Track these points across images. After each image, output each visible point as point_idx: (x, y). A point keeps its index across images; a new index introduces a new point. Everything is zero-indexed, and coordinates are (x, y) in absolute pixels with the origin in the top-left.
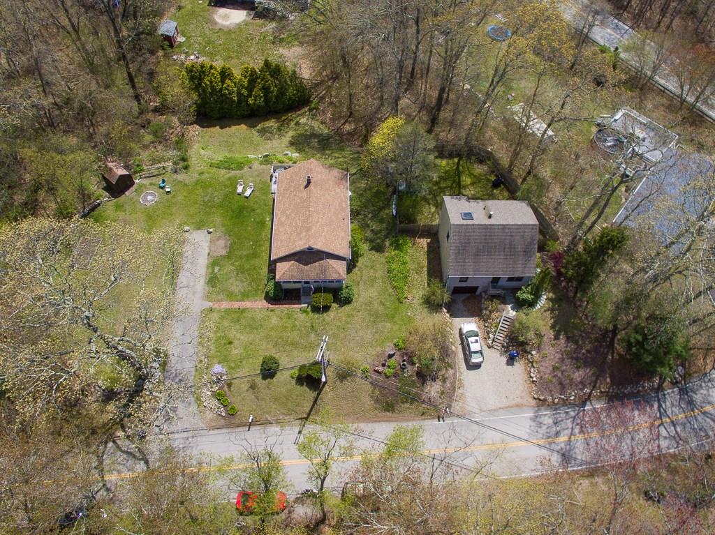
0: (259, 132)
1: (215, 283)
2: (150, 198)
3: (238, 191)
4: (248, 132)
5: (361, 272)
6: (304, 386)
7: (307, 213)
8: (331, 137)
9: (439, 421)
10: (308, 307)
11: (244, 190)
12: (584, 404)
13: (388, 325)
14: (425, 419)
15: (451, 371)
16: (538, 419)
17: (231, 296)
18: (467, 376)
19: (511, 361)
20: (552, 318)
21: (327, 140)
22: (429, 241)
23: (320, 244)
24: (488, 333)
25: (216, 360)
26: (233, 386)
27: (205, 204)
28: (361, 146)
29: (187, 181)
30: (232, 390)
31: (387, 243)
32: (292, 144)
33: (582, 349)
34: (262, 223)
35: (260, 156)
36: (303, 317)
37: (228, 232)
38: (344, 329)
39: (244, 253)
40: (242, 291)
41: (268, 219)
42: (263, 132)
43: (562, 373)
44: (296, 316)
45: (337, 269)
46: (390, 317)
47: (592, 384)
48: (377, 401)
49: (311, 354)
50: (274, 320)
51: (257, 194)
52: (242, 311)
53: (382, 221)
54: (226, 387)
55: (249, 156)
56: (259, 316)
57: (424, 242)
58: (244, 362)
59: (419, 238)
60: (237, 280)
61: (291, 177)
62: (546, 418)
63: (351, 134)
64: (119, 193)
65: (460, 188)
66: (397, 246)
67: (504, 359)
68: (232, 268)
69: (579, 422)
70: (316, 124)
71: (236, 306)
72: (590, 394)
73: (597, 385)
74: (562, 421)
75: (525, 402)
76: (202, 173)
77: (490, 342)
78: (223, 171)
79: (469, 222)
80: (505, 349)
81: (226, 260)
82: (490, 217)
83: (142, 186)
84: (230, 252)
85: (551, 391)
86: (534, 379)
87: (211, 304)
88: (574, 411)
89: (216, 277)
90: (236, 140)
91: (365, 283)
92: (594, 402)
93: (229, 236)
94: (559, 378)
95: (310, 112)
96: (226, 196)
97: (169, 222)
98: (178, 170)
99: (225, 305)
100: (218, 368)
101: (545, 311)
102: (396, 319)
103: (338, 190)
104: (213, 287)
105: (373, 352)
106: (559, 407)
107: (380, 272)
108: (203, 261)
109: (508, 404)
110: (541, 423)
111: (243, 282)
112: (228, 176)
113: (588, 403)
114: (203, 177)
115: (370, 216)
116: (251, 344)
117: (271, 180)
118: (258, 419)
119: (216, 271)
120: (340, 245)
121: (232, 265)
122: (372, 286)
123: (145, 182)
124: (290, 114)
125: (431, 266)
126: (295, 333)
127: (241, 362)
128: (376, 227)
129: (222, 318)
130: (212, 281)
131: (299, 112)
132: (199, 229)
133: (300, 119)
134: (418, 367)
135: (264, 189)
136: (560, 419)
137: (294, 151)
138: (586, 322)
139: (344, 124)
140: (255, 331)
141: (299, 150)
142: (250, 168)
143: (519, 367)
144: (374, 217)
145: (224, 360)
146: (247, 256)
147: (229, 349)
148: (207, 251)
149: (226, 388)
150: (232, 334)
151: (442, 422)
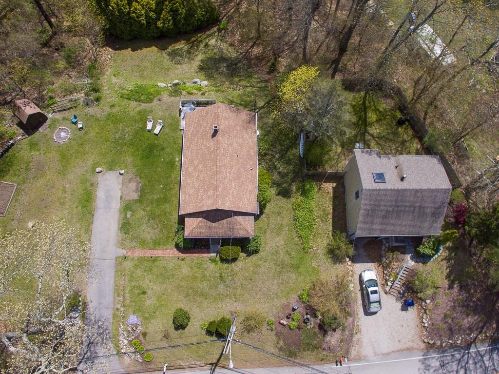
0: (169, 54)
1: (128, 229)
2: (63, 134)
3: (148, 128)
4: (159, 54)
5: (268, 218)
6: (214, 336)
7: (215, 167)
8: (240, 62)
9: (337, 365)
10: (217, 256)
11: (154, 127)
12: (468, 346)
13: (293, 276)
14: (324, 364)
15: (350, 319)
16: (426, 362)
17: (143, 244)
18: (364, 321)
19: (406, 305)
20: (448, 267)
21: (236, 64)
22: (334, 185)
23: (227, 205)
24: (386, 281)
25: (131, 310)
26: (148, 335)
27: (116, 141)
28: (269, 73)
29: (98, 116)
30: (147, 339)
31: (294, 188)
32: (201, 69)
33: (473, 297)
34: (171, 164)
35: (169, 85)
36: (212, 266)
37: (139, 174)
38: (251, 279)
39: (155, 197)
40: (154, 238)
41: (177, 159)
42: (173, 54)
43: (452, 320)
44: (205, 266)
45: (245, 227)
46: (296, 268)
47: (479, 330)
48: (281, 349)
49: (220, 305)
50: (185, 270)
51: (167, 130)
52: (154, 260)
53: (288, 162)
54: (141, 336)
55: (159, 84)
56: (170, 265)
57: (329, 187)
58: (157, 313)
59: (325, 182)
60: (148, 226)
61: (199, 120)
62: (434, 360)
63: (260, 59)
64: (33, 130)
65: (366, 126)
66: (304, 193)
67: (399, 305)
68: (143, 213)
69: (464, 365)
70: (224, 46)
71: (149, 255)
72: (476, 338)
73: (484, 330)
74: (448, 363)
75: (415, 346)
76: (113, 106)
77: (388, 289)
78: (133, 104)
79: (382, 186)
80: (401, 296)
81: (138, 204)
82: (402, 179)
83: (55, 121)
84: (141, 196)
85: (440, 336)
86: (426, 325)
87: (125, 252)
88: (460, 354)
89: (129, 223)
90: (148, 64)
91: (272, 232)
92: (478, 344)
93: (141, 178)
94: (450, 324)
95: (219, 32)
96: (137, 133)
97: (83, 162)
98: (90, 103)
99: (138, 253)
100: (133, 319)
101: (442, 260)
102: (300, 270)
103: (246, 136)
104: (126, 233)
105: (278, 303)
106: (446, 350)
107: (287, 219)
108: (116, 205)
109: (400, 347)
110: (429, 366)
111: (155, 229)
112: (138, 109)
113: (473, 345)
114: (114, 110)
115: (277, 156)
116: (163, 294)
117: (180, 115)
118: (172, 365)
119: (128, 216)
120: (248, 200)
121: (144, 210)
122: (278, 234)
123: (58, 116)
124: (199, 35)
125: (336, 213)
126: (205, 284)
127: (154, 313)
128: (284, 168)
129: (136, 266)
130: (125, 227)
131: (208, 33)
132: (111, 169)
133: (209, 40)
134: (320, 320)
135: (173, 125)
136: (447, 362)
137: (203, 77)
138: (479, 270)
139: (252, 47)
140: (167, 281)
141: (208, 76)
142: (160, 100)
143: (412, 312)
144: (282, 157)
145: (138, 310)
146: (158, 200)
147: (143, 300)
148: (119, 194)
149: (141, 338)
150: (146, 283)
151: (339, 366)
